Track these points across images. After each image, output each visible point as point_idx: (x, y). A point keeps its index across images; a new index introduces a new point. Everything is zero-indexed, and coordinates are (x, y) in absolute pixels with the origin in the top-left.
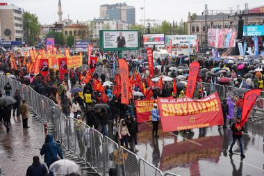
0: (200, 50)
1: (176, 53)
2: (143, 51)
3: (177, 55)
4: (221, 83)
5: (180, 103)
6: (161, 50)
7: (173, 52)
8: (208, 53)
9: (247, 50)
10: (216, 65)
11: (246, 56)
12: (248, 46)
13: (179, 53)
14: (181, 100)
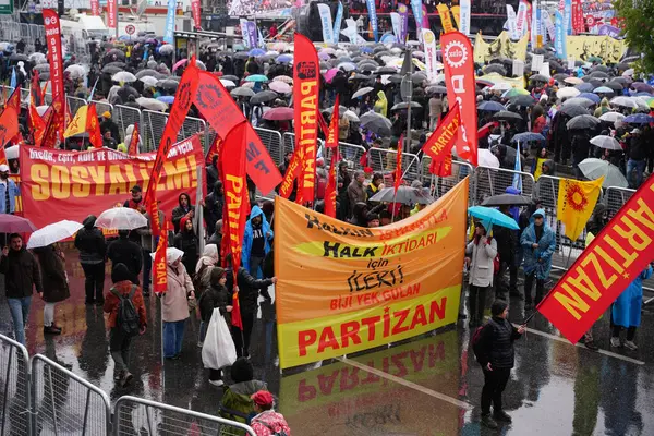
0: (203, 22)
1: (130, 29)
2: (24, 18)
3: (134, 36)
4: (270, 123)
5: (85, 164)
6: (83, 16)
7: (122, 26)
8: (230, 31)
9: (344, 26)
10: (256, 68)
11: (341, 45)
12: (346, 16)
13: (140, 27)
14: (88, 157)
